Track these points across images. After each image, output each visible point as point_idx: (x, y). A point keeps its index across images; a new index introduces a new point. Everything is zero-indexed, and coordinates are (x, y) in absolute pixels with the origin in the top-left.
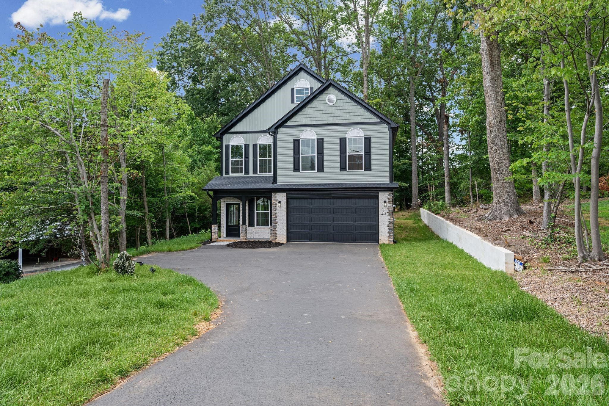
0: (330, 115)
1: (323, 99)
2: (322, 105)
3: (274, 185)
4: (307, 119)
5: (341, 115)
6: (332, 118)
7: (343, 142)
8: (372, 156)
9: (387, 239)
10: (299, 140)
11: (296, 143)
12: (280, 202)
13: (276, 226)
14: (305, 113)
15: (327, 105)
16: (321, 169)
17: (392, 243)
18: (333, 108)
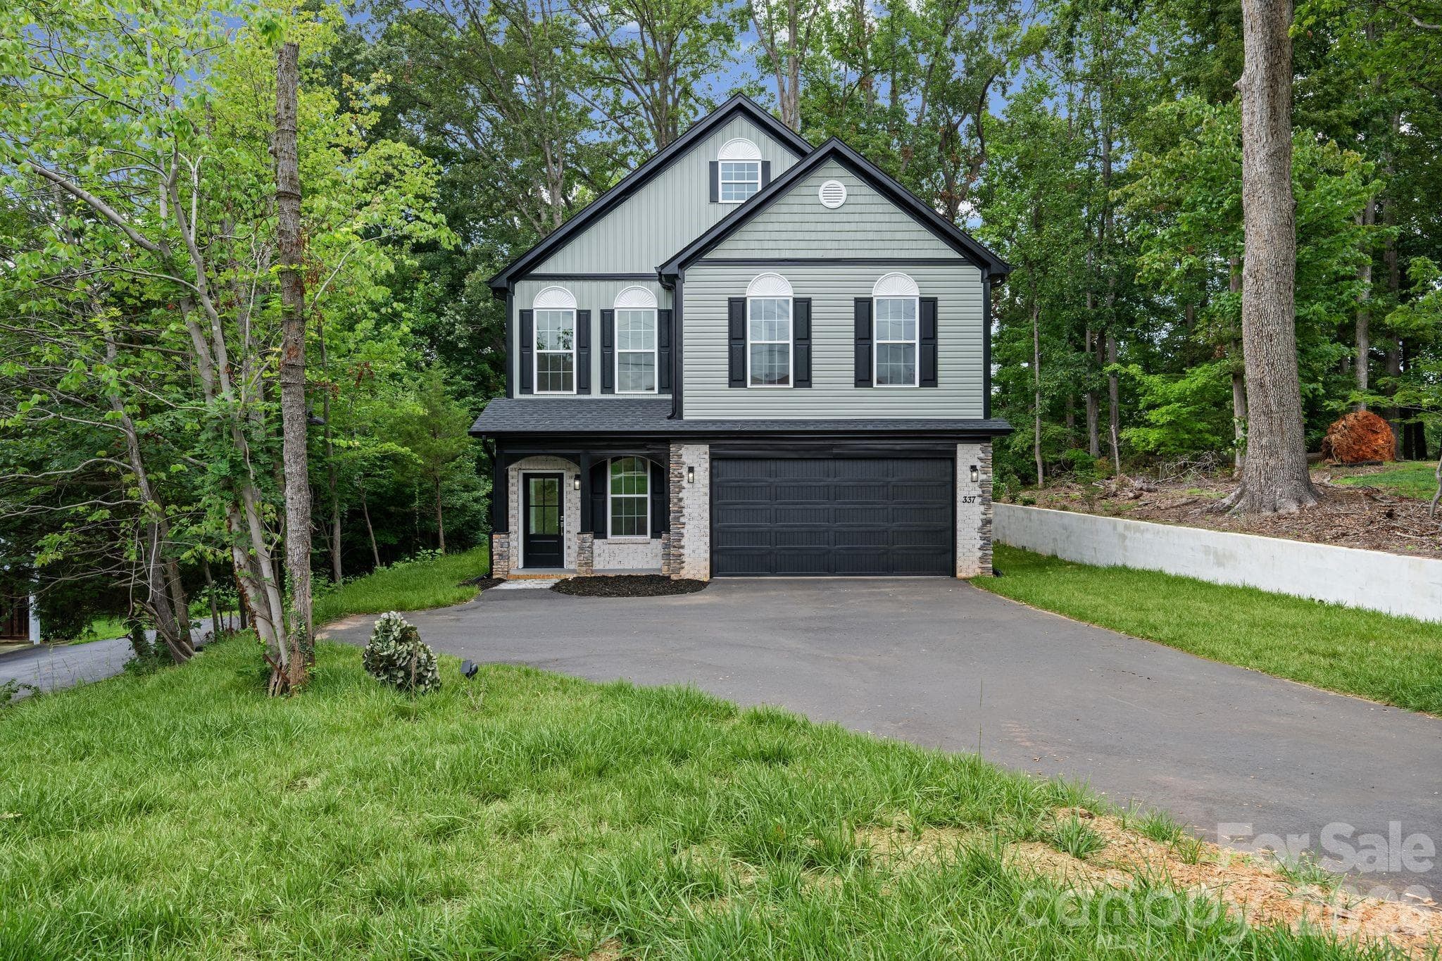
0: (827, 236)
1: (811, 191)
2: (808, 209)
3: (674, 422)
4: (767, 245)
5: (859, 236)
6: (835, 245)
7: (864, 308)
8: (940, 348)
9: (978, 564)
10: (744, 301)
11: (737, 308)
12: (691, 470)
13: (682, 535)
14: (761, 227)
15: (821, 209)
16: (804, 379)
17: (990, 574)
18: (837, 218)
